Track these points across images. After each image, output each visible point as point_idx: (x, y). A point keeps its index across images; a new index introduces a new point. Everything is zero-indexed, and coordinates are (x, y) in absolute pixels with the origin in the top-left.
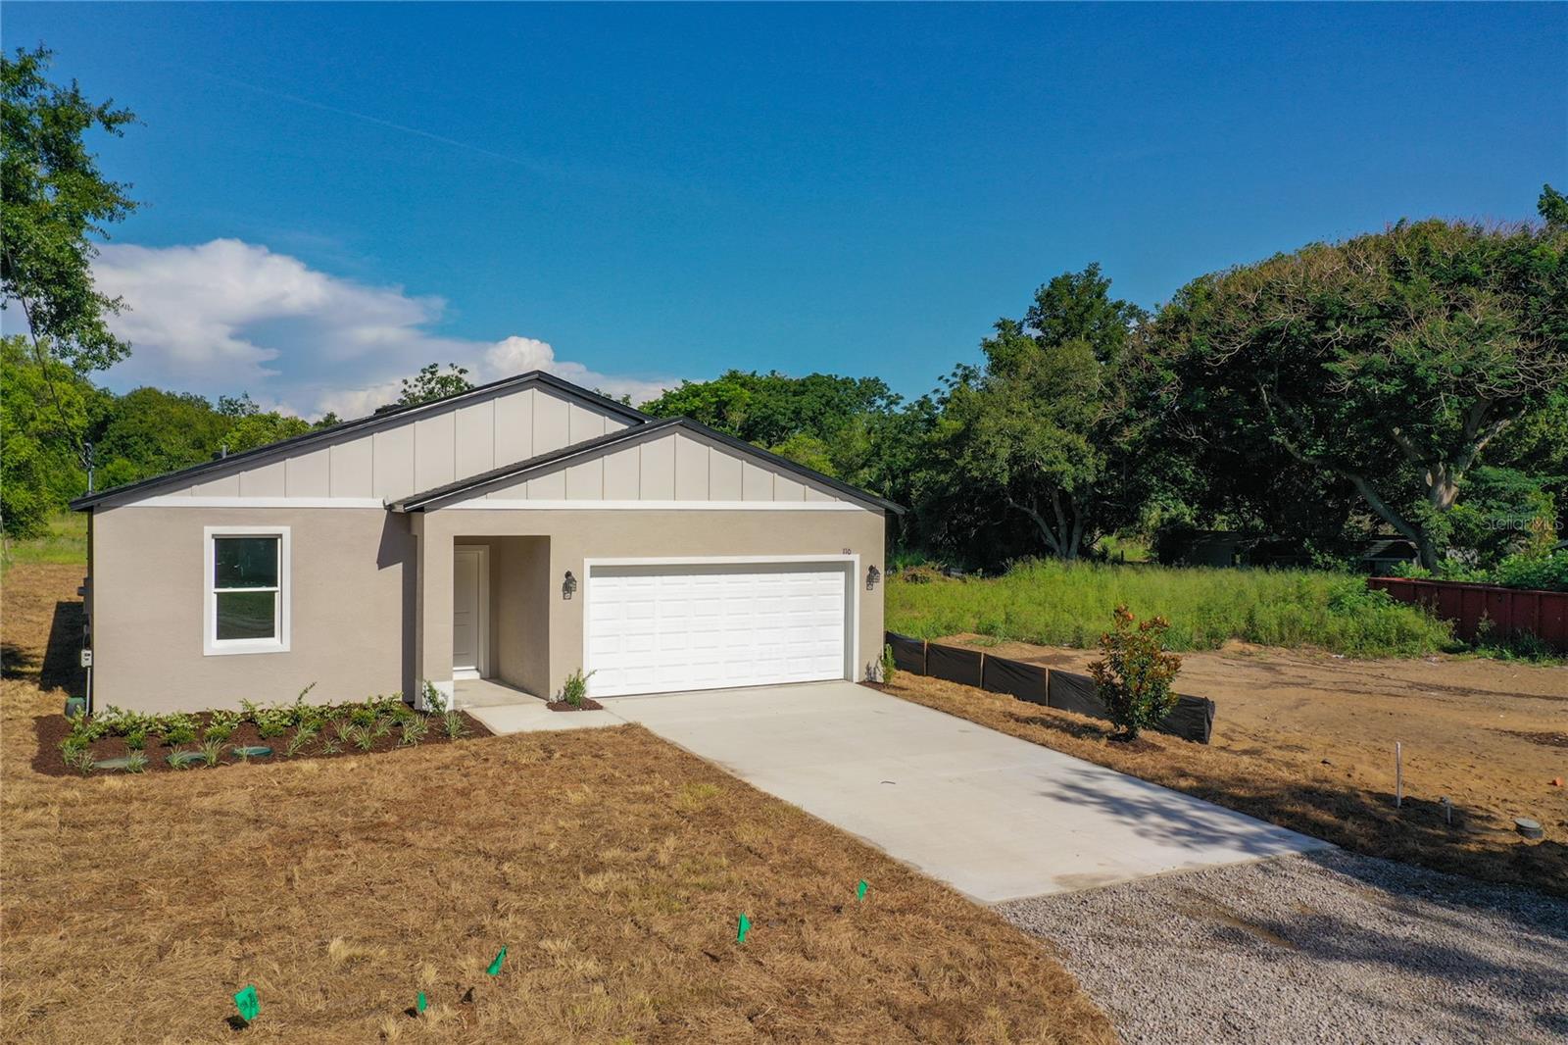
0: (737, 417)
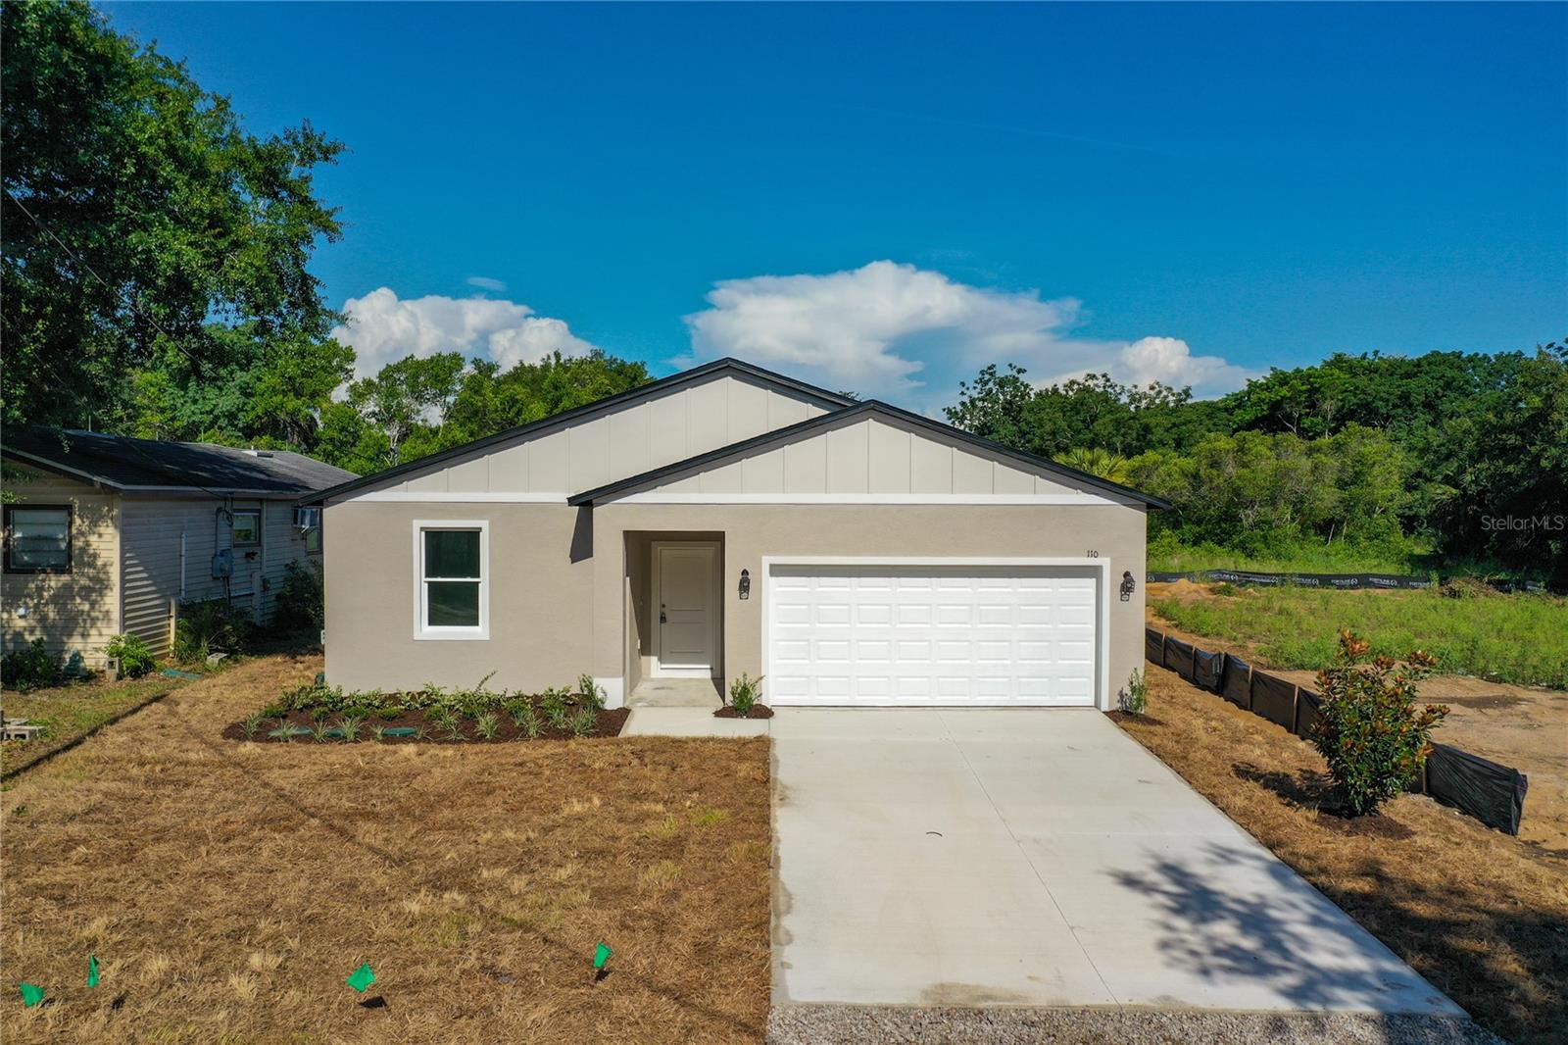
0: (1329, 406)
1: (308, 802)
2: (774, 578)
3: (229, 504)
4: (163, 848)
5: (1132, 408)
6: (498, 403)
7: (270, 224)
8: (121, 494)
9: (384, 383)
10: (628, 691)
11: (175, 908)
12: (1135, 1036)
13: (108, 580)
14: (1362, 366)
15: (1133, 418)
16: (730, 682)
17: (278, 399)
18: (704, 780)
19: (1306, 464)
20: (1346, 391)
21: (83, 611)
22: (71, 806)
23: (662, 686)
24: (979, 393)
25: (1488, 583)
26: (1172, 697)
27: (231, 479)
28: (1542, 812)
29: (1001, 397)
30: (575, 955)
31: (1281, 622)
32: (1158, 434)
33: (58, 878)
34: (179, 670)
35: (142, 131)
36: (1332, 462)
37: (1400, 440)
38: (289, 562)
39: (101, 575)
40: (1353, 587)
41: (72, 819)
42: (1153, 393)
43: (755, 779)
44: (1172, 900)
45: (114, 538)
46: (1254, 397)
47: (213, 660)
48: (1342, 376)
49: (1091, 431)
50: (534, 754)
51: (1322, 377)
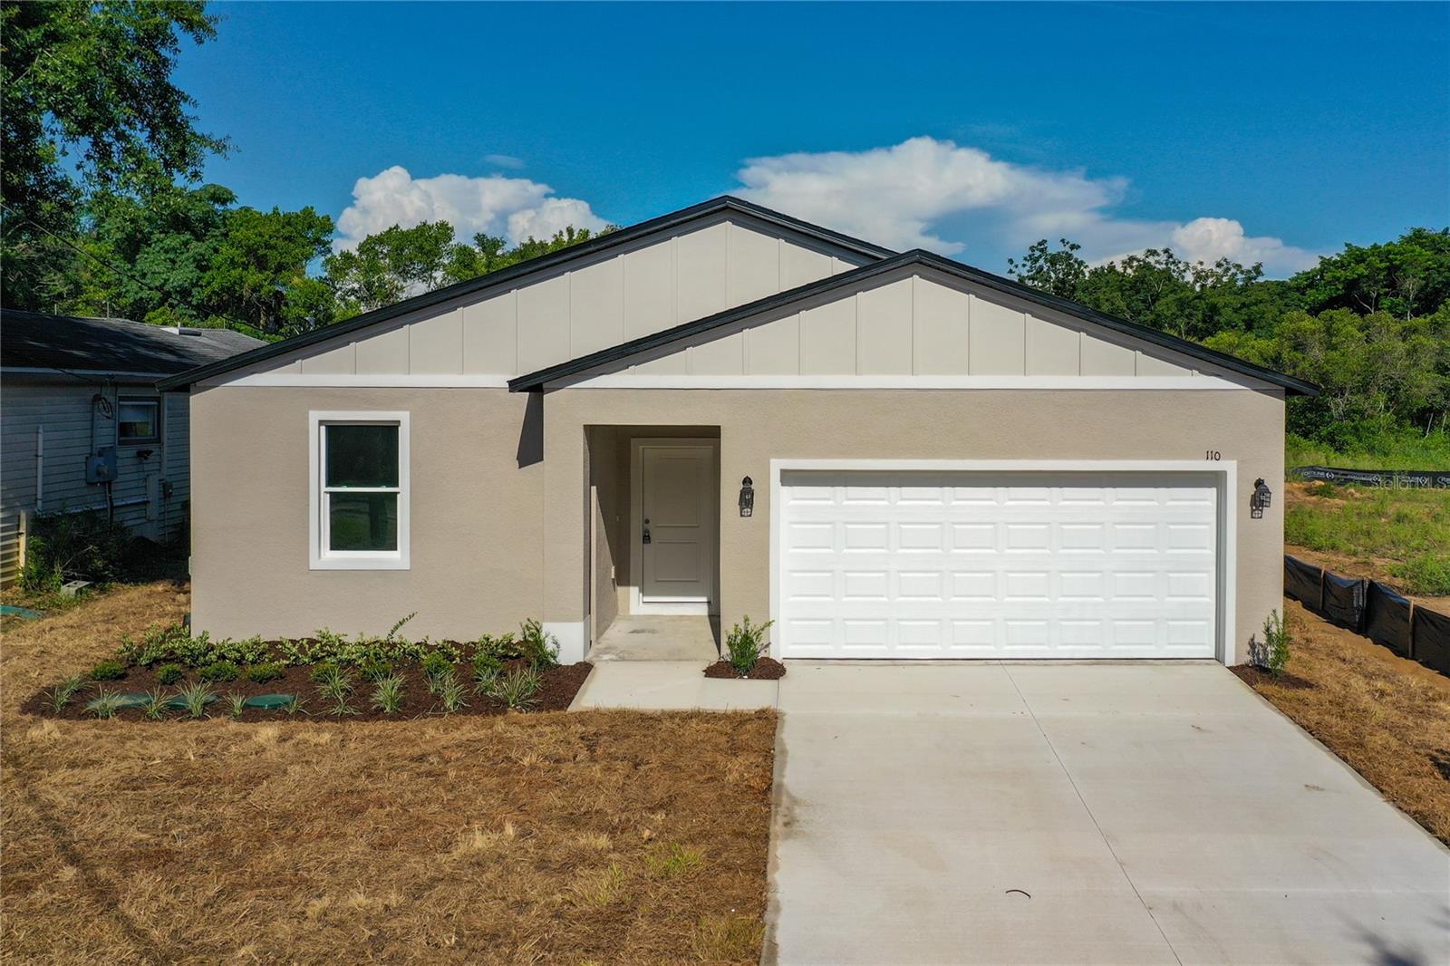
0: (1411, 285)
1: (80, 831)
2: (786, 489)
3: (110, 390)
5: (1198, 289)
9: (364, 257)
10: (591, 637)
15: (1199, 297)
16: (727, 628)
17: (235, 273)
18: (676, 788)
19: (1401, 346)
20: (1429, 269)
23: (644, 628)
24: (1028, 271)
26: (1308, 640)
27: (120, 359)
29: (1053, 275)
31: (1404, 532)
32: (1226, 315)
34: (26, 603)
42: (1220, 271)
43: (751, 788)
46: (1328, 276)
47: (68, 590)
48: (1424, 252)
49: (1152, 312)
50: (444, 740)
51: (1402, 254)
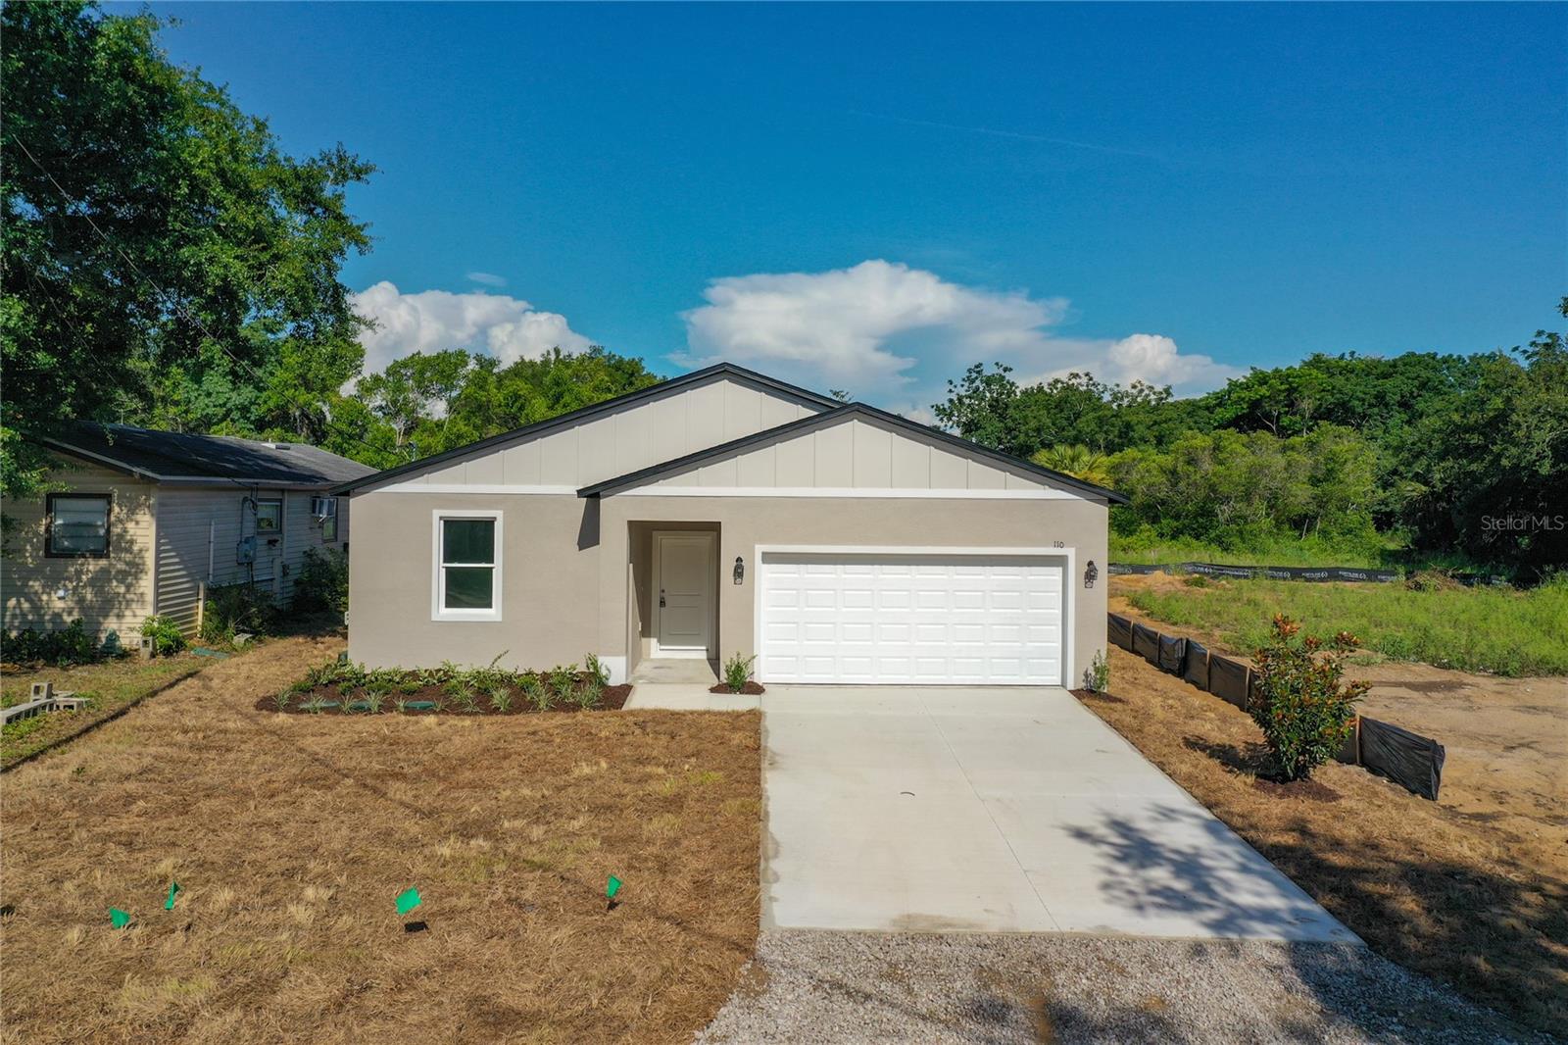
0: (1307, 405)
1: (342, 764)
2: (766, 566)
3: (254, 493)
4: (215, 803)
5: (1114, 406)
6: (502, 399)
7: (307, 239)
8: (158, 485)
9: (391, 379)
10: (630, 669)
11: (232, 851)
12: (1074, 957)
13: (144, 564)
14: (1339, 366)
15: (1116, 416)
16: (725, 660)
17: (289, 393)
18: (700, 747)
19: (1280, 461)
20: (1323, 390)
21: (119, 594)
22: (125, 768)
23: (661, 665)
24: (967, 391)
25: (1453, 577)
26: (1136, 679)
27: (255, 470)
28: (1465, 781)
29: (988, 395)
30: (588, 890)
31: (1248, 612)
32: (1140, 431)
33: (123, 827)
34: (208, 649)
35: (195, 155)
36: (1305, 460)
37: (1376, 439)
38: (307, 549)
39: (137, 560)
40: (1322, 580)
41: (128, 777)
42: (1135, 391)
43: (747, 747)
44: (1117, 850)
45: (150, 525)
46: (1234, 396)
47: (240, 640)
48: (1320, 375)
49: (1074, 428)
50: (545, 725)
51: (1300, 377)
